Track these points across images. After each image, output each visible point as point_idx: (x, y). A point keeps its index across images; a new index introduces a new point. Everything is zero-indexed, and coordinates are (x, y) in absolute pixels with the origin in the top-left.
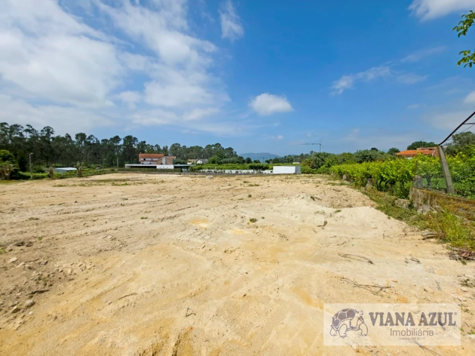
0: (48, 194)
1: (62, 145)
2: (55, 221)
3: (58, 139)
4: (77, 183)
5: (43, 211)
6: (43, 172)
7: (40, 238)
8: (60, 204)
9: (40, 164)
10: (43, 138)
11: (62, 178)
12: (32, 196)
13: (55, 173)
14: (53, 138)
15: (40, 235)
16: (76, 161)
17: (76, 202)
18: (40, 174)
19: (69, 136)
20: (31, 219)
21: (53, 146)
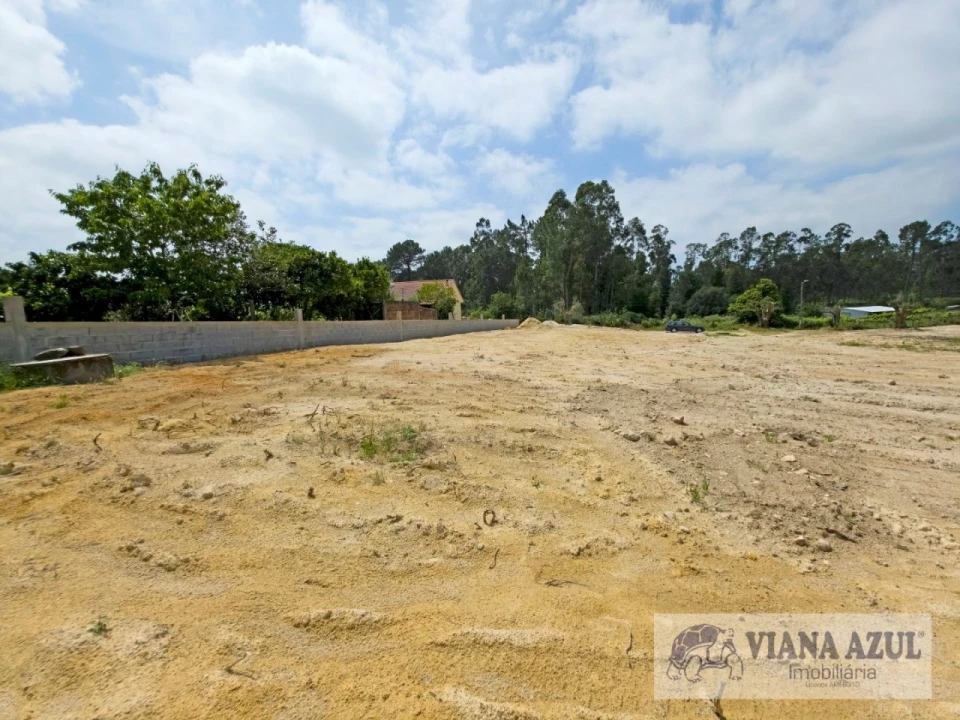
0: (831, 359)
1: (865, 258)
2: (849, 414)
3: (860, 246)
4: (891, 342)
5: (824, 389)
6: (819, 314)
7: (830, 438)
8: (856, 382)
9: (816, 299)
10: (828, 249)
11: (856, 328)
12: (802, 358)
13: (844, 317)
14: (848, 246)
15: (828, 432)
16: (895, 291)
17: (893, 384)
18: (814, 320)
19: (883, 236)
20: (806, 398)
21: (845, 261)
